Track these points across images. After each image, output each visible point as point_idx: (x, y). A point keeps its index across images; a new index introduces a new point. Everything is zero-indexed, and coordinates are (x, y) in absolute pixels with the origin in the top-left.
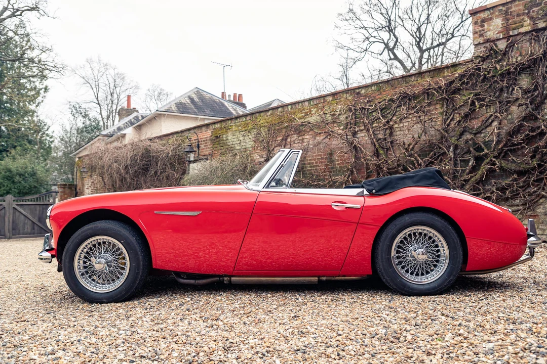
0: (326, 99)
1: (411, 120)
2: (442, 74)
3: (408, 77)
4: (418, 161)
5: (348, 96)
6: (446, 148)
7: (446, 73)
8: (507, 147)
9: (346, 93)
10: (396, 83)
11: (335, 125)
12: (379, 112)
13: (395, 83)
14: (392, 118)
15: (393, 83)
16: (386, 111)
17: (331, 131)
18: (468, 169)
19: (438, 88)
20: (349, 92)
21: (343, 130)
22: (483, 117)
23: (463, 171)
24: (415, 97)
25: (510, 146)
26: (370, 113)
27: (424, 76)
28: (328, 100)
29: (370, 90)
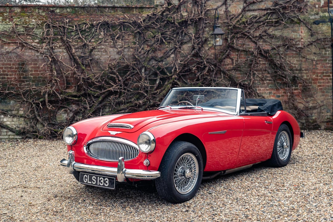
0: (13, 9)
1: (108, 44)
2: (131, 12)
3: (103, 8)
4: (118, 77)
5: (40, 11)
6: (139, 69)
7: (135, 11)
8: (181, 73)
9: (38, 9)
10: (92, 11)
11: (28, 37)
12: (79, 33)
13: (90, 10)
14: (91, 40)
15: (89, 10)
16: (85, 33)
17: (24, 43)
18: (155, 86)
19: (132, 22)
20: (42, 8)
21: (38, 43)
22: (164, 50)
23: (152, 87)
24: (114, 26)
25: (183, 72)
26: (69, 32)
27: (117, 10)
28: (16, 11)
29: (65, 11)
